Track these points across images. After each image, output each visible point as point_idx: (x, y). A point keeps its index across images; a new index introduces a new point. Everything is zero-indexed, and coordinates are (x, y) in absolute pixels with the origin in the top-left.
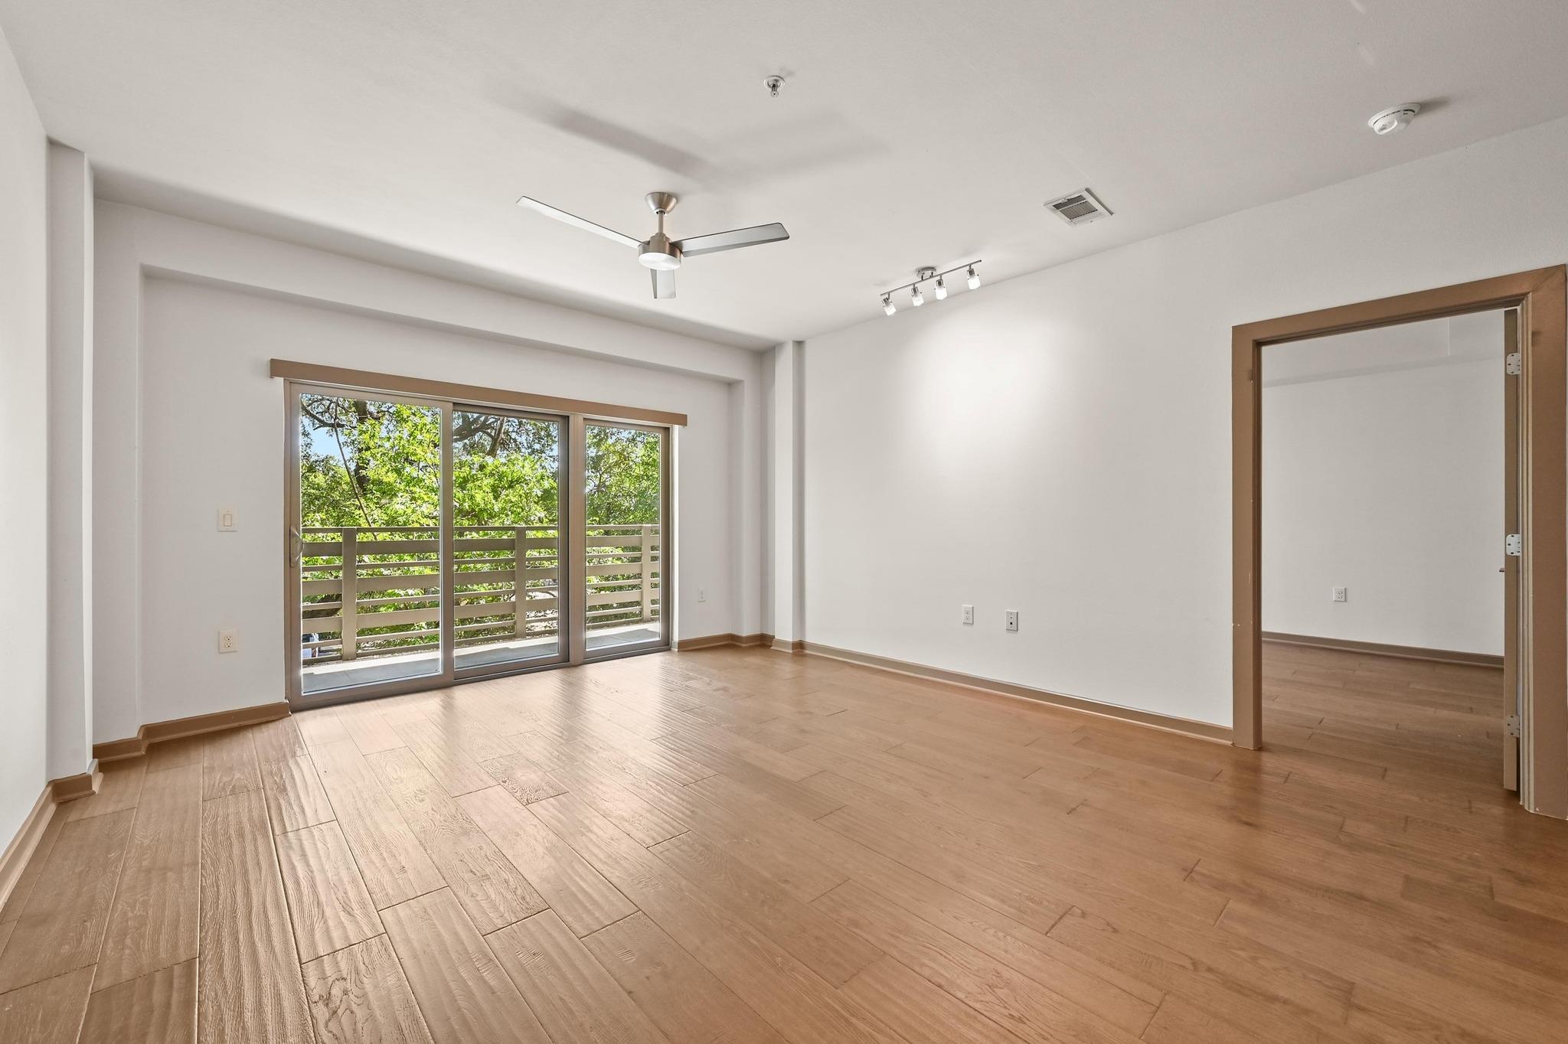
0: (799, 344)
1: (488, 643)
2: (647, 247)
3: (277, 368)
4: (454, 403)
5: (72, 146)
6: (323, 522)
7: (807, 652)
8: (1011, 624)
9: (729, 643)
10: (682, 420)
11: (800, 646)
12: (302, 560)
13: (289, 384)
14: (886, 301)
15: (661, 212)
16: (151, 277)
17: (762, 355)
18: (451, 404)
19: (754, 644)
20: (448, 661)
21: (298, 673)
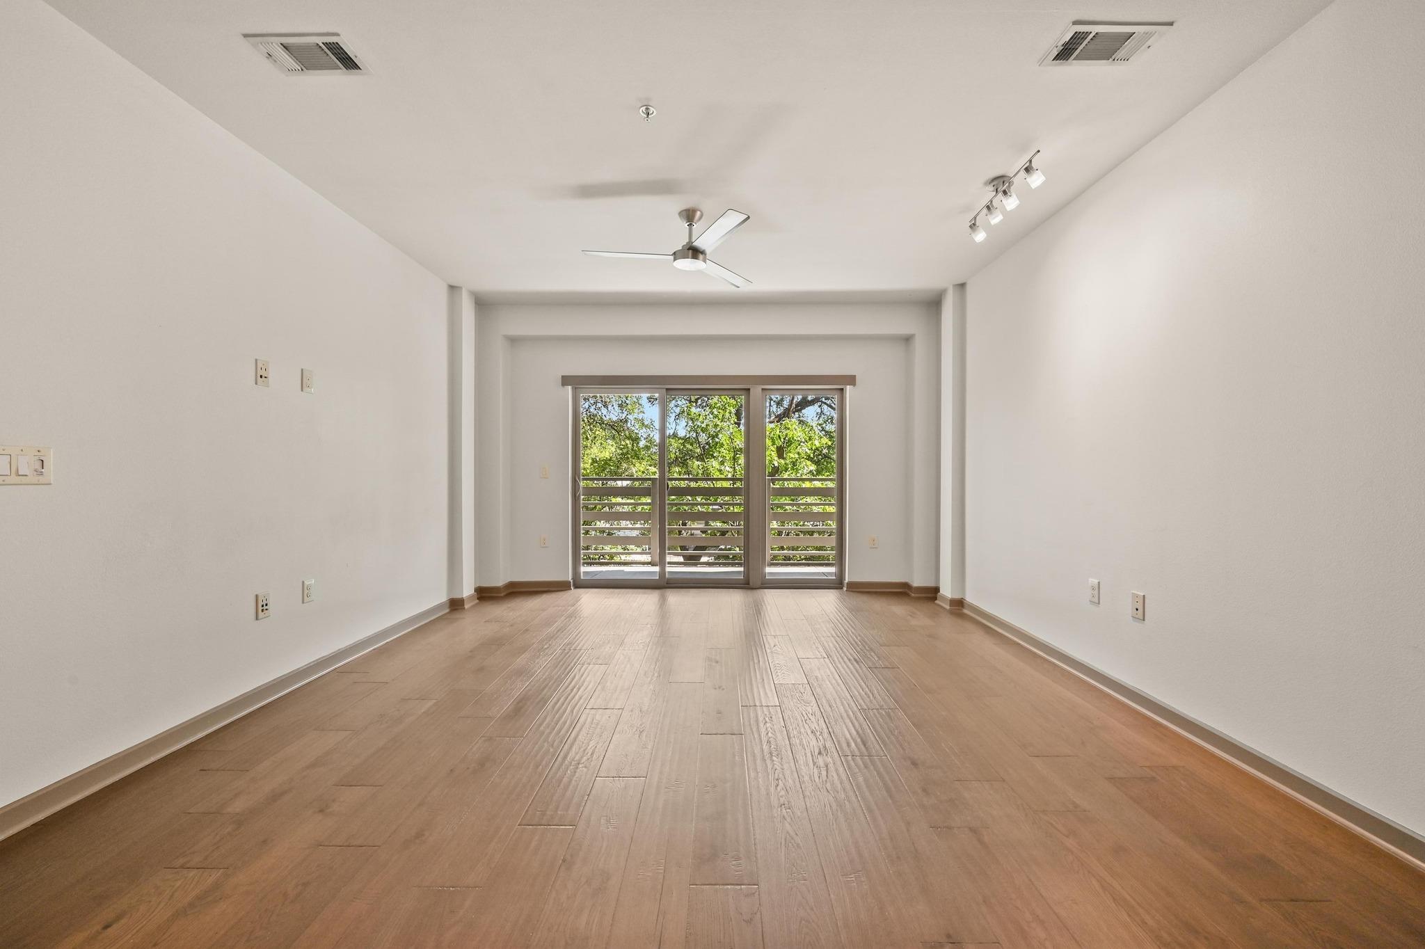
0: (962, 286)
1: (732, 566)
2: (676, 256)
3: (566, 380)
4: (667, 389)
5: (456, 285)
6: (680, 473)
7: (966, 611)
8: (1137, 610)
9: (901, 591)
10: (851, 380)
11: (959, 604)
12: (582, 497)
13: (575, 390)
14: (973, 226)
15: (691, 224)
16: (513, 341)
17: (932, 304)
18: (665, 390)
19: (923, 595)
20: (662, 572)
21: (580, 569)
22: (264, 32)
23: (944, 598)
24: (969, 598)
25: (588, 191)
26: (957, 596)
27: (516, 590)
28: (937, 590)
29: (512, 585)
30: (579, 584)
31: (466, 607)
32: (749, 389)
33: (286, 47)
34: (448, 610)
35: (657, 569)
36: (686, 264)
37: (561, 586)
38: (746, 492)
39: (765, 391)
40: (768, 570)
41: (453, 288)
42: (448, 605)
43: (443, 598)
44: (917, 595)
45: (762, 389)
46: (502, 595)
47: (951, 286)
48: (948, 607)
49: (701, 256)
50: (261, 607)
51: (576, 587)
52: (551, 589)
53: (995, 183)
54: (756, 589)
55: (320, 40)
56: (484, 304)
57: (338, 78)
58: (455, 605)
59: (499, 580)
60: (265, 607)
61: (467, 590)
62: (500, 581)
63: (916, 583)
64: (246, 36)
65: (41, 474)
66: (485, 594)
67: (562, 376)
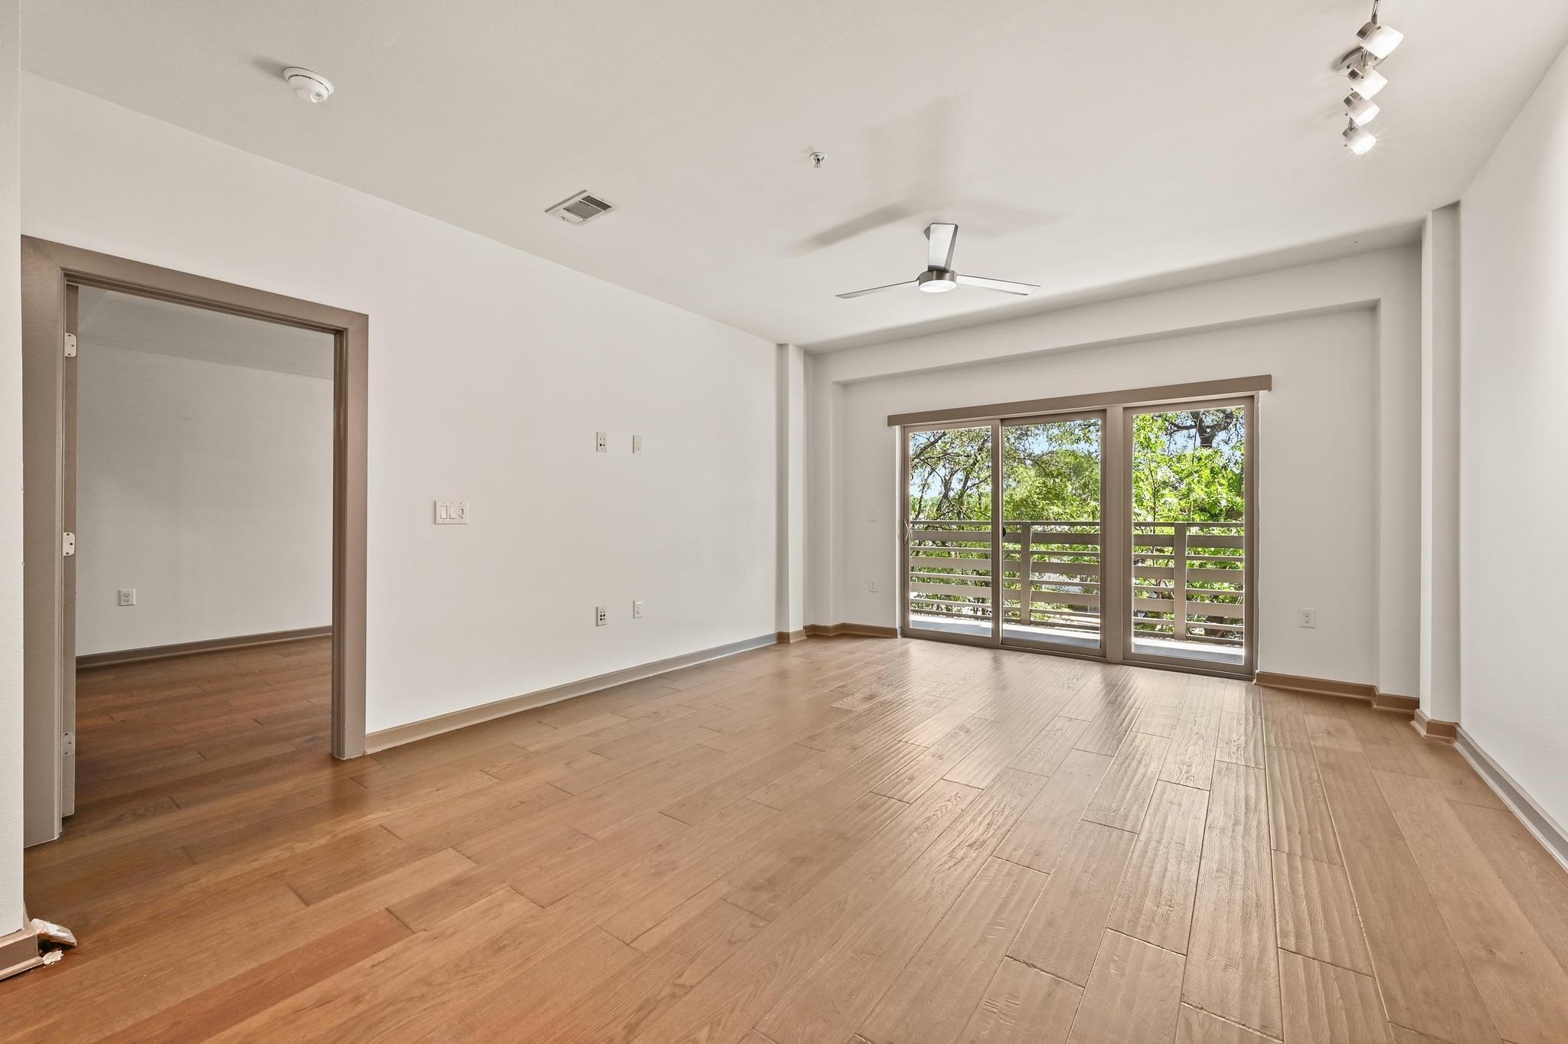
22: (552, 206)
23: (1421, 720)
24: (1466, 727)
25: (826, 239)
26: (1445, 718)
27: (847, 632)
28: (1415, 703)
29: (844, 626)
30: (908, 633)
31: (791, 641)
32: (1105, 411)
33: (567, 209)
34: (775, 642)
35: (989, 625)
36: (935, 286)
37: (888, 633)
38: (1102, 539)
39: (1127, 411)
40: (1136, 641)
41: (782, 347)
42: (775, 637)
43: (771, 630)
44: (1381, 707)
45: (1124, 408)
46: (831, 635)
47: (1430, 213)
48: (1423, 732)
49: (948, 275)
50: (601, 617)
51: (905, 635)
52: (879, 635)
53: (1347, 62)
54: (1114, 664)
55: (579, 198)
56: (815, 356)
57: (600, 219)
58: (782, 638)
59: (831, 619)
60: (603, 617)
61: (795, 625)
62: (831, 621)
63: (1384, 689)
64: (547, 211)
65: (462, 517)
66: (815, 633)
67: (889, 416)
